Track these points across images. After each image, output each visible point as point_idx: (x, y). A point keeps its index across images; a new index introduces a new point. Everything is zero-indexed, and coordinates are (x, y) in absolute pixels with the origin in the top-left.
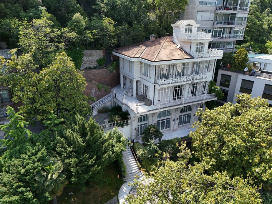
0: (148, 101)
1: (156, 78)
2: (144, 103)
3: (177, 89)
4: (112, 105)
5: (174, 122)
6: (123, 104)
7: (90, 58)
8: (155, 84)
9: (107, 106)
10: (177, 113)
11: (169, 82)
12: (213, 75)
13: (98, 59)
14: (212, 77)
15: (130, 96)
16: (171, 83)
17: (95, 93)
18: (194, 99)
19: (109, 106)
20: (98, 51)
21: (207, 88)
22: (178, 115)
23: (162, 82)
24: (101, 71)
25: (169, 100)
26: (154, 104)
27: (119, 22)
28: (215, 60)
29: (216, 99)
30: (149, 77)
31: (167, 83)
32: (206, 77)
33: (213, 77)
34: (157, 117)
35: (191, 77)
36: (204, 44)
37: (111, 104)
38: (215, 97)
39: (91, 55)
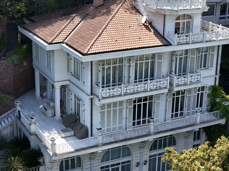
0: (82, 128)
1: (94, 85)
2: (72, 133)
3: (142, 103)
4: (15, 133)
5: (138, 168)
6: (31, 134)
8: (92, 97)
9: (5, 135)
10: (144, 150)
11: (119, 93)
12: (216, 74)
14: (216, 78)
15: (50, 115)
16: (125, 95)
18: (179, 122)
19: (9, 136)
21: (205, 99)
22: (146, 154)
23: (104, 92)
25: (124, 127)
26: (92, 136)
28: (219, 46)
29: (223, 122)
30: (82, 81)
31: (115, 94)
32: (199, 79)
33: (218, 78)
34: (100, 161)
35: (167, 80)
36: (192, 18)
37: (13, 131)
38: (222, 118)
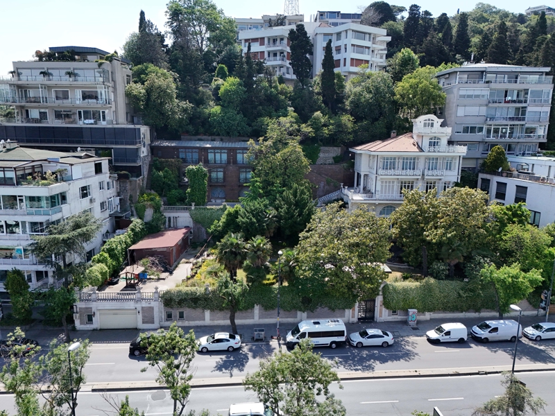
3: (407, 185)
7: (327, 155)
11: (390, 174)
12: (458, 175)
13: (335, 156)
14: (458, 177)
16: (394, 175)
17: (324, 187)
20: (335, 148)
23: (382, 172)
24: (334, 167)
27: (358, 119)
28: (460, 157)
31: (388, 174)
36: (441, 139)
39: (328, 152)
